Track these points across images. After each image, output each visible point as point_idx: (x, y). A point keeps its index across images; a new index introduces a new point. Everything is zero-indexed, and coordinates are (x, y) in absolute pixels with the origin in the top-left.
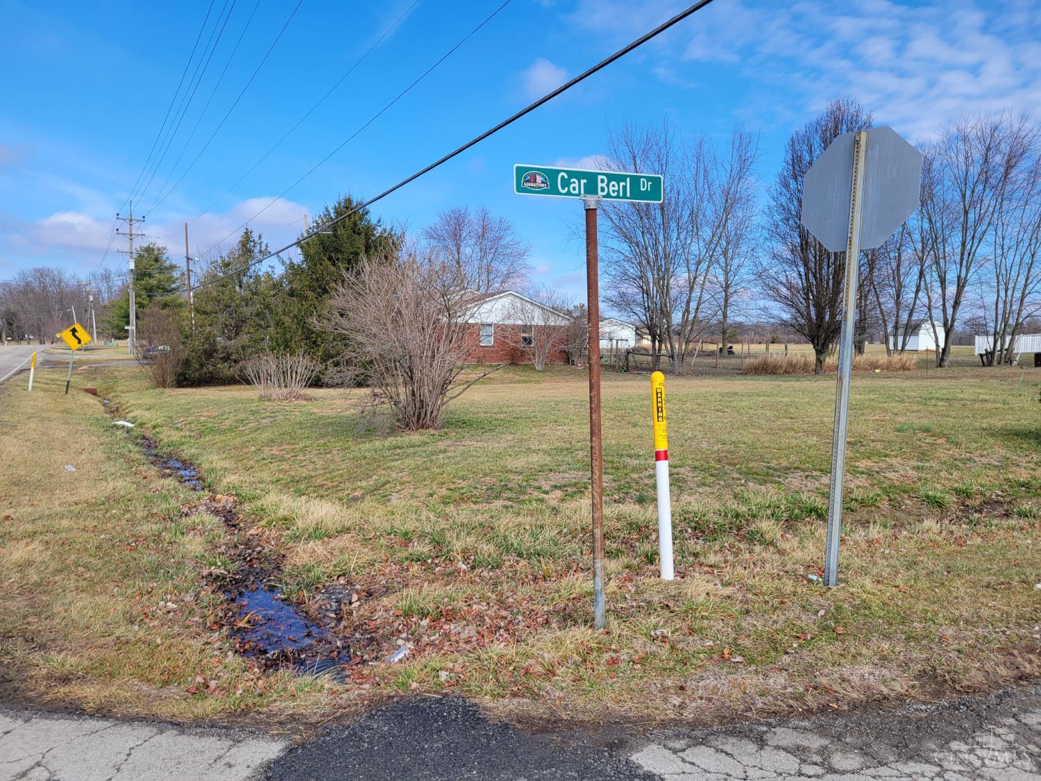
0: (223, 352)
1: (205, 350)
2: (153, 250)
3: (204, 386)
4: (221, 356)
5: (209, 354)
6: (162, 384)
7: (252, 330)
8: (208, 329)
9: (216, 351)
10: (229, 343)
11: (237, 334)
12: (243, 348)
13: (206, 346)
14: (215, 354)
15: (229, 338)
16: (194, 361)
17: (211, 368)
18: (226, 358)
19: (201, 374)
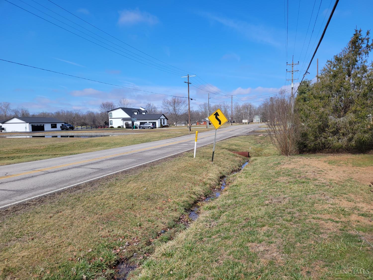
0: (333, 127)
1: (319, 126)
2: (306, 82)
3: (318, 152)
4: (331, 130)
5: (322, 129)
6: (285, 152)
7: (358, 108)
8: (322, 110)
9: (327, 126)
10: (338, 120)
11: (345, 112)
12: (351, 123)
13: (320, 123)
14: (327, 129)
15: (339, 117)
16: (311, 134)
17: (323, 140)
18: (335, 133)
19: (315, 145)
